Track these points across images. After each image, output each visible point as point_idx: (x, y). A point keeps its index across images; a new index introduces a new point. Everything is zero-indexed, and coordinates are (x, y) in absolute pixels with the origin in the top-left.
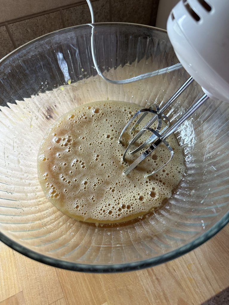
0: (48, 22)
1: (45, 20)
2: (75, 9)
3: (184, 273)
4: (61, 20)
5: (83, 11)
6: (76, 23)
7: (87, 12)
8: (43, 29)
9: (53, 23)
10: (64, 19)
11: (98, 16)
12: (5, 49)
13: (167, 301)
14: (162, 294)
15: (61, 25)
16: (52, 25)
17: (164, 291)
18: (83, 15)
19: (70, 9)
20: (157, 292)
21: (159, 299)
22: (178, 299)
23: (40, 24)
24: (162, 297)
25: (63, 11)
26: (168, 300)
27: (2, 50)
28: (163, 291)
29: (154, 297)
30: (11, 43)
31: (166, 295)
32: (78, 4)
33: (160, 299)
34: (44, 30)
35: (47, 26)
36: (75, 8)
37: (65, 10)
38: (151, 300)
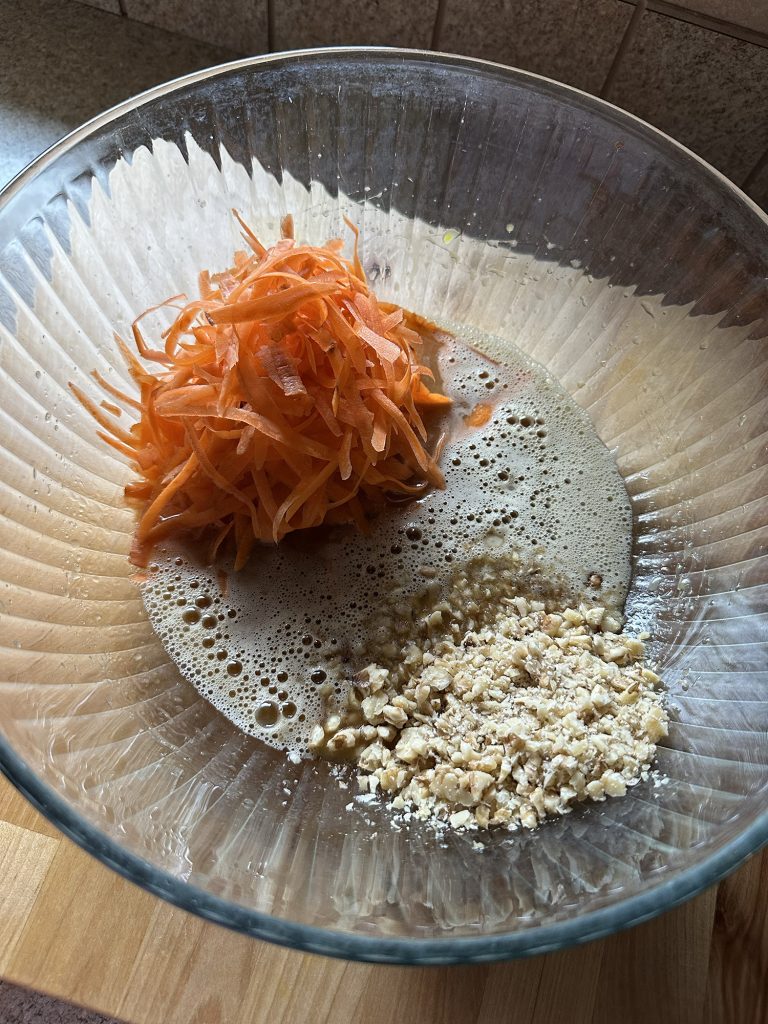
0: (579, 18)
1: (575, 7)
2: (687, 30)
3: (284, 960)
4: (620, 39)
5: (707, 55)
6: (661, 74)
7: (718, 65)
8: (548, 28)
9: (591, 31)
10: (633, 41)
11: (746, 102)
12: (405, 14)
13: (182, 975)
14: (188, 948)
15: (611, 51)
16: (584, 33)
17: (199, 950)
18: (699, 67)
19: (672, 20)
20: (181, 935)
21: (170, 954)
22: (211, 997)
23: (550, 7)
24: (183, 956)
25: (646, 12)
26: (188, 979)
27: (396, 12)
28: (197, 948)
29: (164, 939)
30: (433, 8)
31: (194, 962)
32: (709, 24)
33: (173, 956)
34: (551, 31)
35: (565, 27)
36: (692, 28)
37: (654, 16)
38: (152, 938)
